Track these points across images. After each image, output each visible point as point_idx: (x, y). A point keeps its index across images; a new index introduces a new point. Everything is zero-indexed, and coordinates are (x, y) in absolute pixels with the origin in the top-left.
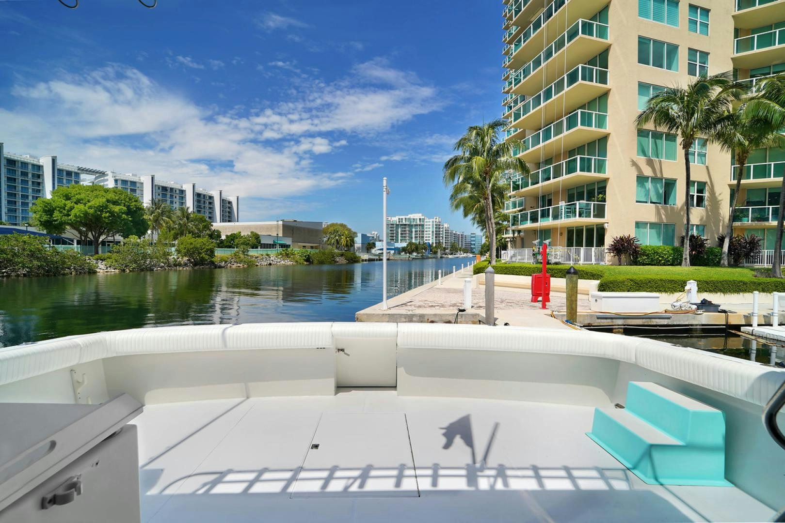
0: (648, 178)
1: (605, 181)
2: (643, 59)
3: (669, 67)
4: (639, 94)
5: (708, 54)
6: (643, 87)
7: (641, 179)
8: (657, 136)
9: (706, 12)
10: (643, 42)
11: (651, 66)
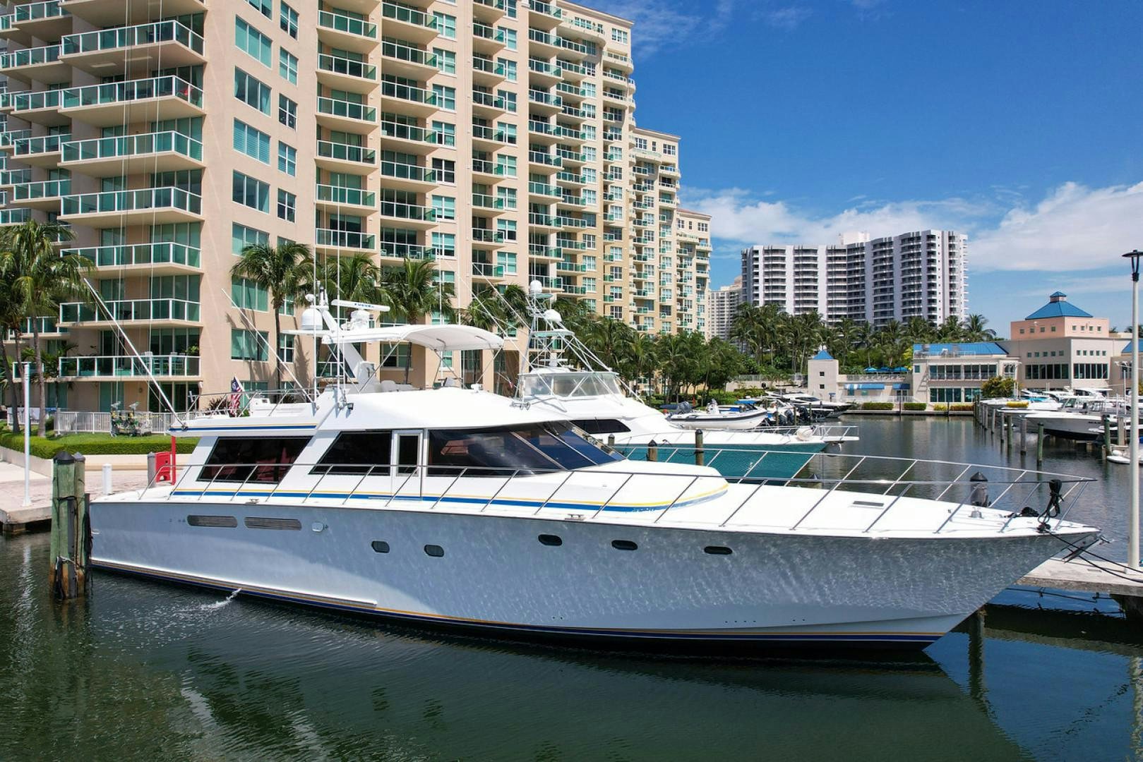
0: (242, 331)
1: (199, 329)
2: (237, 197)
3: (261, 209)
4: (233, 236)
5: (295, 196)
6: (238, 229)
7: (236, 332)
8: (250, 284)
9: (293, 151)
10: (238, 178)
11: (245, 205)
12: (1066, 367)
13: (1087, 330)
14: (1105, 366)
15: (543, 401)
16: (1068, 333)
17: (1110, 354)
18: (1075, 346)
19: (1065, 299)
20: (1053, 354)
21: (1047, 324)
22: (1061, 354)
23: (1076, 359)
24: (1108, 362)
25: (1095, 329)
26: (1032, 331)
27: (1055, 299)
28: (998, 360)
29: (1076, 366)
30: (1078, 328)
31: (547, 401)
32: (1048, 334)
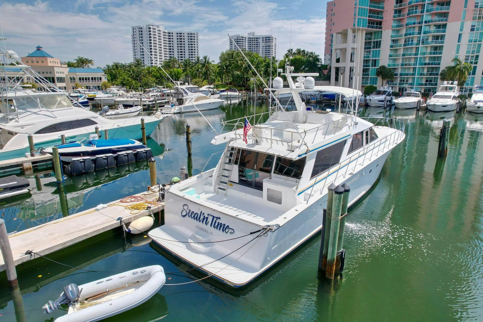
12: (53, 79)
13: (54, 63)
14: (64, 77)
15: (35, 113)
16: (50, 64)
17: (65, 73)
18: (56, 69)
19: (42, 49)
20: (47, 73)
21: (40, 60)
22: (51, 73)
23: (57, 75)
24: (65, 76)
25: (56, 63)
26: (32, 62)
27: (39, 49)
28: (24, 75)
29: (57, 77)
30: (52, 62)
31: (39, 113)
32: (40, 64)
